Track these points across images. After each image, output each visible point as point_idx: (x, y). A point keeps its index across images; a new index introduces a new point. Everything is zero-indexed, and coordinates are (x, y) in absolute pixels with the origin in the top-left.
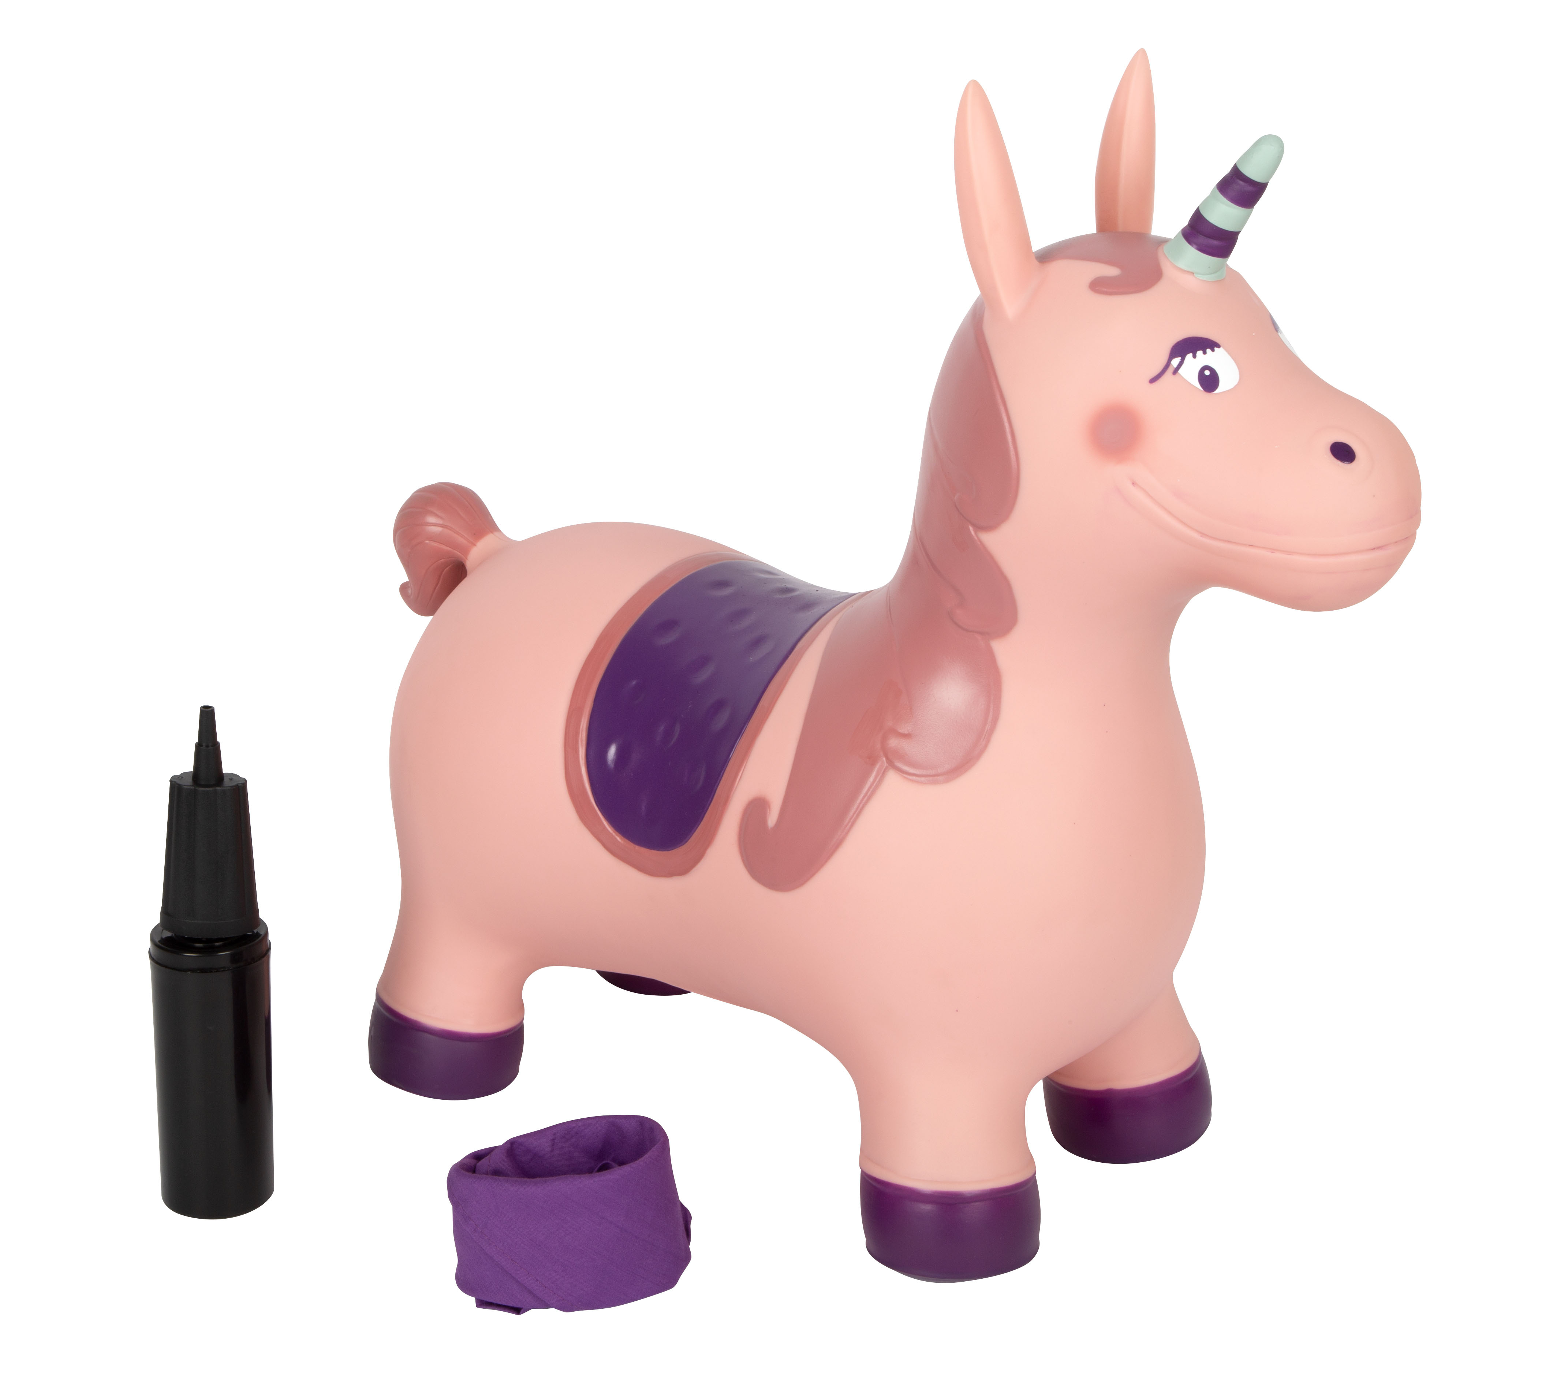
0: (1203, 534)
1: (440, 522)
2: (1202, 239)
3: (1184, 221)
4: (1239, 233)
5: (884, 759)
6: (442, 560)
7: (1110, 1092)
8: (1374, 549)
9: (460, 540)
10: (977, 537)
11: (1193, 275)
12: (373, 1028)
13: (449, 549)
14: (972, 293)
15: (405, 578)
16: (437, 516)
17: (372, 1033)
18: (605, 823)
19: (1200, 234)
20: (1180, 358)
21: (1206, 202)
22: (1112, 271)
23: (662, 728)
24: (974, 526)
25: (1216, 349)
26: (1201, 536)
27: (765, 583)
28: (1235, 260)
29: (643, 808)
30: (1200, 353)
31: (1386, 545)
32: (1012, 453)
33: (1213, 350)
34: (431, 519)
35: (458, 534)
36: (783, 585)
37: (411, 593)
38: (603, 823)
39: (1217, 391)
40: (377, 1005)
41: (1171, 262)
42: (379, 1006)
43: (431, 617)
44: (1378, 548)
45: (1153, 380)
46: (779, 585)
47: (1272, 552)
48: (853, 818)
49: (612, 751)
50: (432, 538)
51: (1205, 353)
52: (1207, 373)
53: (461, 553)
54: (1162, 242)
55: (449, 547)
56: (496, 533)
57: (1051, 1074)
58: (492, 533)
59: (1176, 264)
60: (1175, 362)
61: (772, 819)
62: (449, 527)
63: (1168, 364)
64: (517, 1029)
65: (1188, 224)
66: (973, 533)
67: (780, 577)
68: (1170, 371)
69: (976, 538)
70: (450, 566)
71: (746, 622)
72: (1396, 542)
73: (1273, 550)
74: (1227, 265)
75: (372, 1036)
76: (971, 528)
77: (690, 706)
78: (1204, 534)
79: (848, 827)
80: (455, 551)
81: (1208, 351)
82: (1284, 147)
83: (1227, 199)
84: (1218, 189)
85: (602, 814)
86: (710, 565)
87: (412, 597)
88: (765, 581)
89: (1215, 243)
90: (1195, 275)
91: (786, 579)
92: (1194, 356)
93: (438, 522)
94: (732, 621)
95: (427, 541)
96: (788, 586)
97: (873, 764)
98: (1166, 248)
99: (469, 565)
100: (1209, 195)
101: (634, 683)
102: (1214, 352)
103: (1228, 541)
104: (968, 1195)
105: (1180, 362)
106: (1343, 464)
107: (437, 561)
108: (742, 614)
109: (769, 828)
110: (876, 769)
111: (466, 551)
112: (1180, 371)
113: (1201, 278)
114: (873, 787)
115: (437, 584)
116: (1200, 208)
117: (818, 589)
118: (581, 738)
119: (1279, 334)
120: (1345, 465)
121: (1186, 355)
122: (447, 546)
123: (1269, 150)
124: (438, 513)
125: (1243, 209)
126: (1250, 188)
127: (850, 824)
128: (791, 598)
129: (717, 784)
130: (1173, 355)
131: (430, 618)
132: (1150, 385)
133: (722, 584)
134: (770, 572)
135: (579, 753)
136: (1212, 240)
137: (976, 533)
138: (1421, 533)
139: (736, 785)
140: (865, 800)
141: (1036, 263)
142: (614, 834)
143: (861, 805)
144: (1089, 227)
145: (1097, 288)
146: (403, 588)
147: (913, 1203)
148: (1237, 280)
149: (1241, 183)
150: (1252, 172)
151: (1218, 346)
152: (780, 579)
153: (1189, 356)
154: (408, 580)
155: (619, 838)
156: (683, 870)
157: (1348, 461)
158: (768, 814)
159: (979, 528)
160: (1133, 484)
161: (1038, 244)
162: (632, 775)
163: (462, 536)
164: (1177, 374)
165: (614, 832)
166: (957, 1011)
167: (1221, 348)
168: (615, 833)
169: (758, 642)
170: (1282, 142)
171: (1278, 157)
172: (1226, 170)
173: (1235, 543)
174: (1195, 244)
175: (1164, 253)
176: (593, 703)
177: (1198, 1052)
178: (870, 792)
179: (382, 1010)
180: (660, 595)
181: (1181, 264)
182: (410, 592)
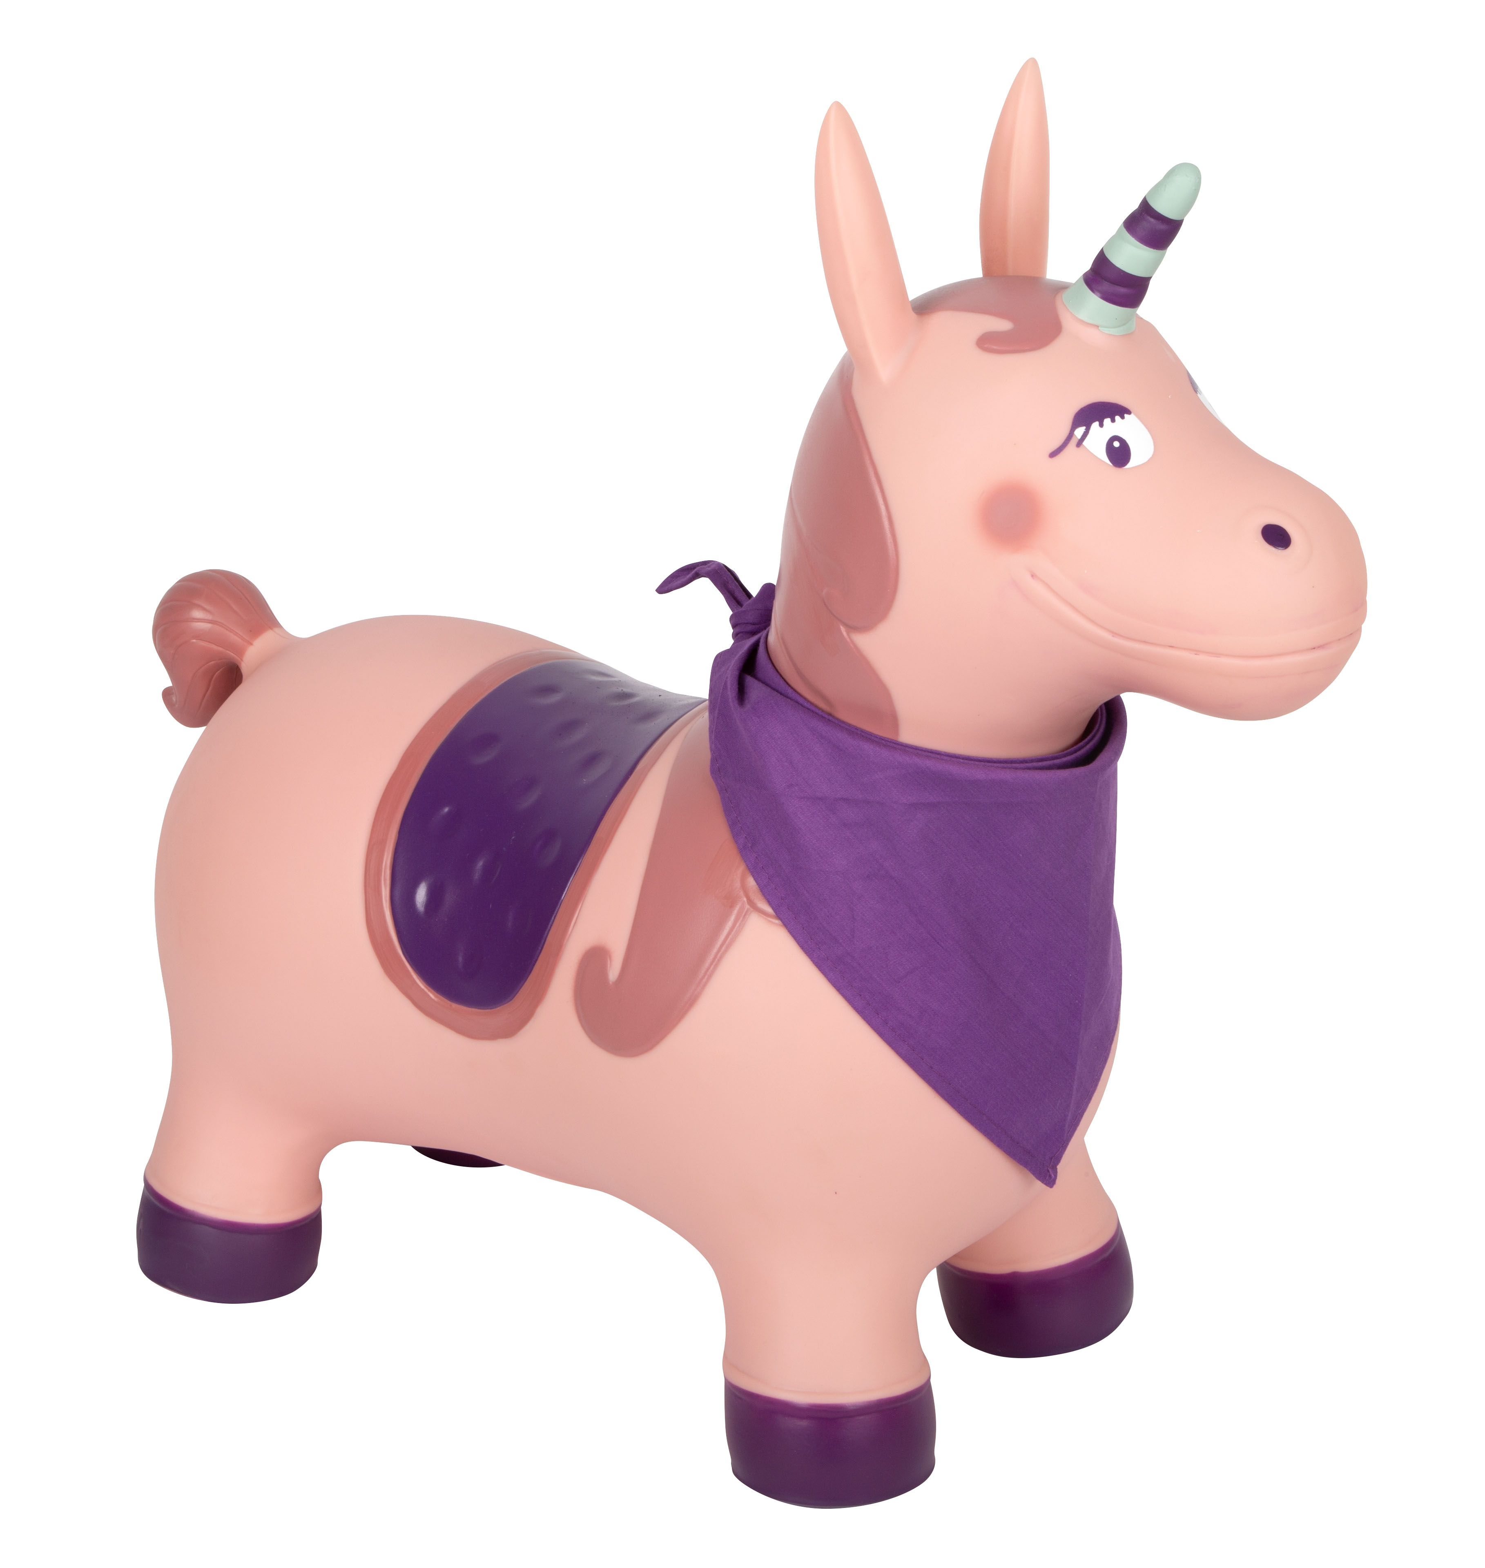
0: (1114, 634)
1: (209, 617)
2: (1106, 286)
3: (1086, 265)
4: (1150, 278)
5: (745, 899)
6: (213, 662)
7: (1015, 1276)
8: (1314, 648)
9: (234, 638)
10: (849, 637)
11: (1098, 329)
12: (142, 1221)
13: (221, 649)
14: (838, 350)
15: (168, 683)
16: (204, 609)
17: (141, 1227)
18: (415, 976)
19: (1106, 280)
20: (1084, 428)
21: (1112, 241)
22: (1003, 325)
23: (480, 864)
24: (846, 625)
25: (1126, 415)
26: (1113, 636)
27: (598, 688)
28: (1147, 309)
29: (460, 959)
30: (1107, 421)
31: (1326, 644)
32: (889, 540)
33: (1123, 418)
34: (197, 614)
35: (231, 631)
36: (620, 689)
37: (176, 701)
38: (411, 976)
39: (1129, 466)
40: (146, 1192)
41: (1071, 313)
42: (148, 1194)
43: (202, 729)
44: (1319, 647)
45: (1053, 454)
46: (615, 690)
47: (1196, 654)
48: (710, 971)
49: (421, 895)
50: (199, 636)
51: (1113, 421)
52: (1116, 444)
53: (235, 654)
54: (1060, 288)
55: (221, 647)
56: (277, 630)
57: (949, 1259)
58: (272, 629)
59: (1077, 316)
60: (1079, 432)
61: (614, 972)
62: (220, 623)
63: (1071, 435)
64: (315, 1216)
65: (1091, 269)
66: (845, 634)
67: (616, 679)
68: (1073, 442)
69: (848, 640)
70: (221, 670)
71: (578, 735)
72: (1339, 640)
73: (1197, 652)
74: (1137, 315)
75: (140, 1230)
76: (842, 628)
77: (513, 838)
78: (1116, 634)
79: (704, 980)
80: (227, 651)
81: (1117, 418)
82: (1201, 178)
83: (1135, 239)
84: (1125, 228)
85: (412, 967)
86: (535, 666)
87: (177, 706)
88: (598, 686)
89: (1122, 290)
90: (1099, 328)
91: (625, 681)
92: (1101, 425)
93: (206, 618)
94: (560, 735)
95: (194, 641)
96: (626, 690)
97: (732, 906)
98: (1065, 296)
99: (244, 668)
100: (1114, 234)
101: (446, 810)
102: (1124, 420)
103: (1145, 642)
104: (852, 1408)
105: (1085, 432)
106: (1277, 550)
107: (207, 663)
108: (571, 726)
109: (611, 983)
110: (735, 912)
111: (241, 652)
112: (1085, 443)
113: (1108, 332)
114: (733, 933)
115: (207, 691)
116: (1104, 250)
117: (661, 693)
118: (384, 876)
119: (1199, 395)
120: (1280, 551)
121: (1091, 424)
122: (217, 646)
123: (1183, 182)
124: (207, 607)
125: (1155, 250)
126: (1162, 227)
127: (706, 977)
128: (629, 706)
129: (548, 930)
130: (1076, 424)
131: (200, 730)
132: (1050, 459)
133: (548, 690)
134: (603, 672)
135: (382, 894)
136: (1119, 287)
137: (848, 635)
138: (1366, 628)
139: (569, 932)
140: (723, 948)
141: (913, 315)
142: (426, 990)
143: (719, 955)
144: (974, 270)
145: (985, 346)
146: (167, 695)
147: (786, 1418)
148: (1149, 332)
149: (1152, 220)
150: (1164, 207)
151: (1129, 412)
152: (616, 681)
153: (1095, 425)
154: (171, 685)
155: (432, 995)
156: (510, 1031)
157: (1282, 547)
158: (609, 966)
159: (853, 629)
160: (1032, 576)
161: (915, 290)
162: (446, 920)
163: (236, 634)
164: (1081, 447)
165: (425, 987)
166: (836, 1193)
167: (1132, 415)
168: (427, 988)
169: (592, 759)
170: (1199, 171)
171: (1195, 190)
172: (1134, 205)
173: (1152, 644)
174: (1099, 291)
175: (1062, 301)
176: (398, 835)
177: (1116, 1224)
178: (729, 939)
179: (152, 1198)
180: (473, 705)
181: (1083, 315)
182: (174, 699)
